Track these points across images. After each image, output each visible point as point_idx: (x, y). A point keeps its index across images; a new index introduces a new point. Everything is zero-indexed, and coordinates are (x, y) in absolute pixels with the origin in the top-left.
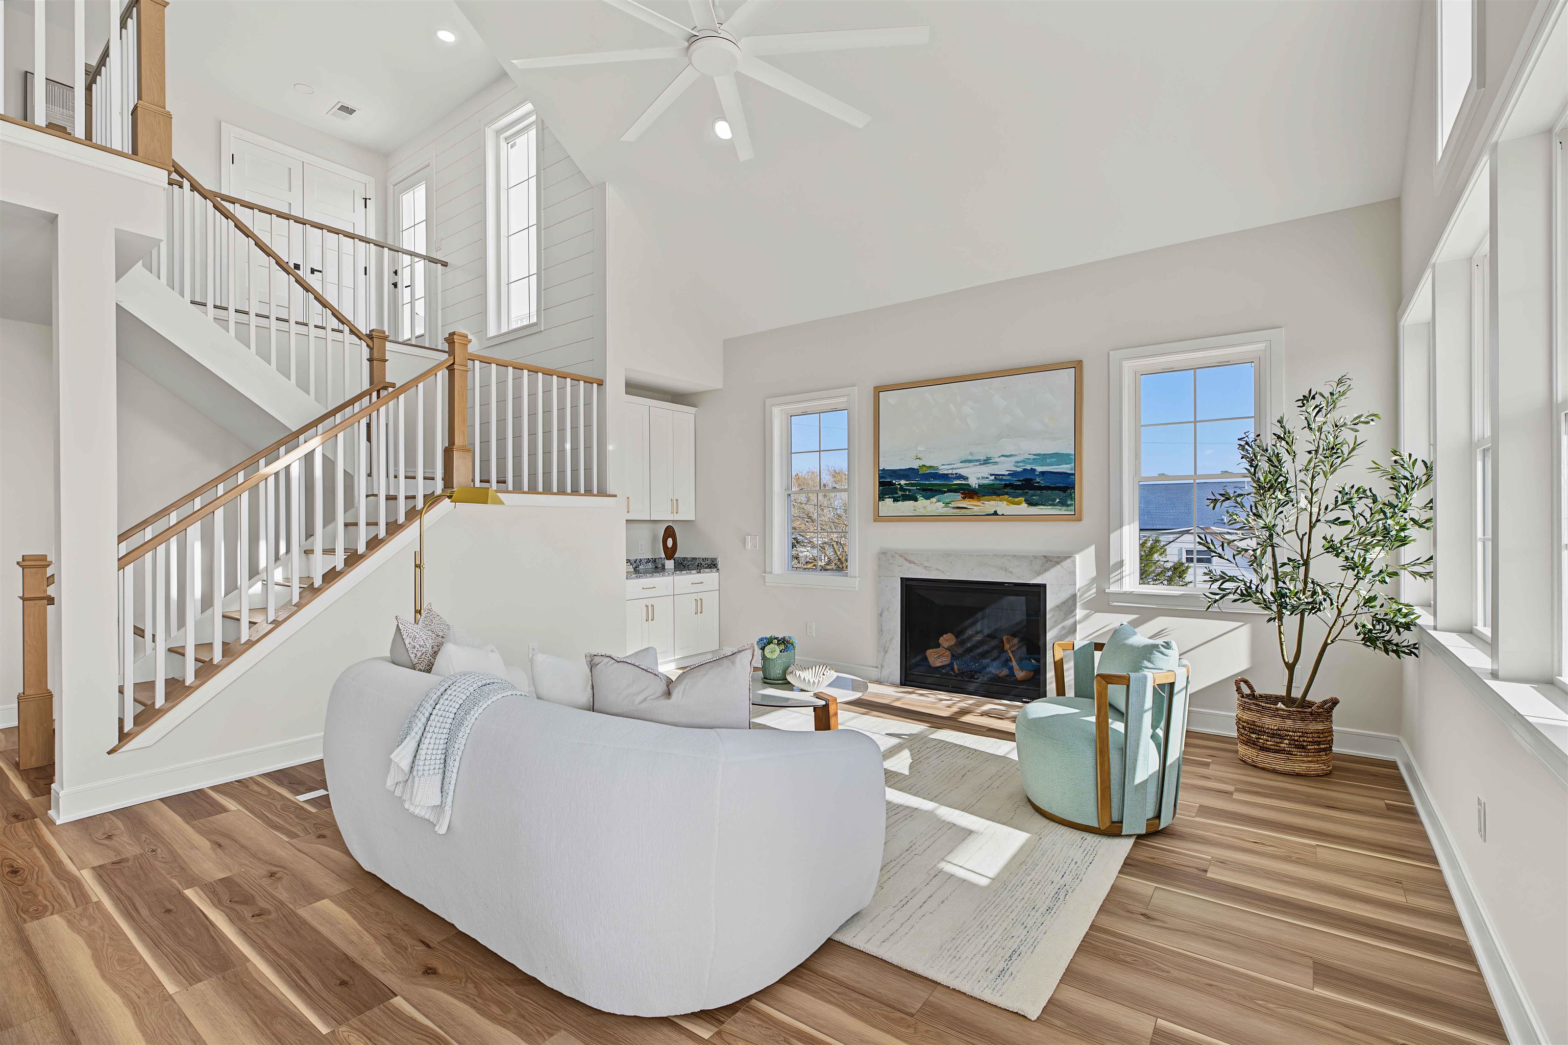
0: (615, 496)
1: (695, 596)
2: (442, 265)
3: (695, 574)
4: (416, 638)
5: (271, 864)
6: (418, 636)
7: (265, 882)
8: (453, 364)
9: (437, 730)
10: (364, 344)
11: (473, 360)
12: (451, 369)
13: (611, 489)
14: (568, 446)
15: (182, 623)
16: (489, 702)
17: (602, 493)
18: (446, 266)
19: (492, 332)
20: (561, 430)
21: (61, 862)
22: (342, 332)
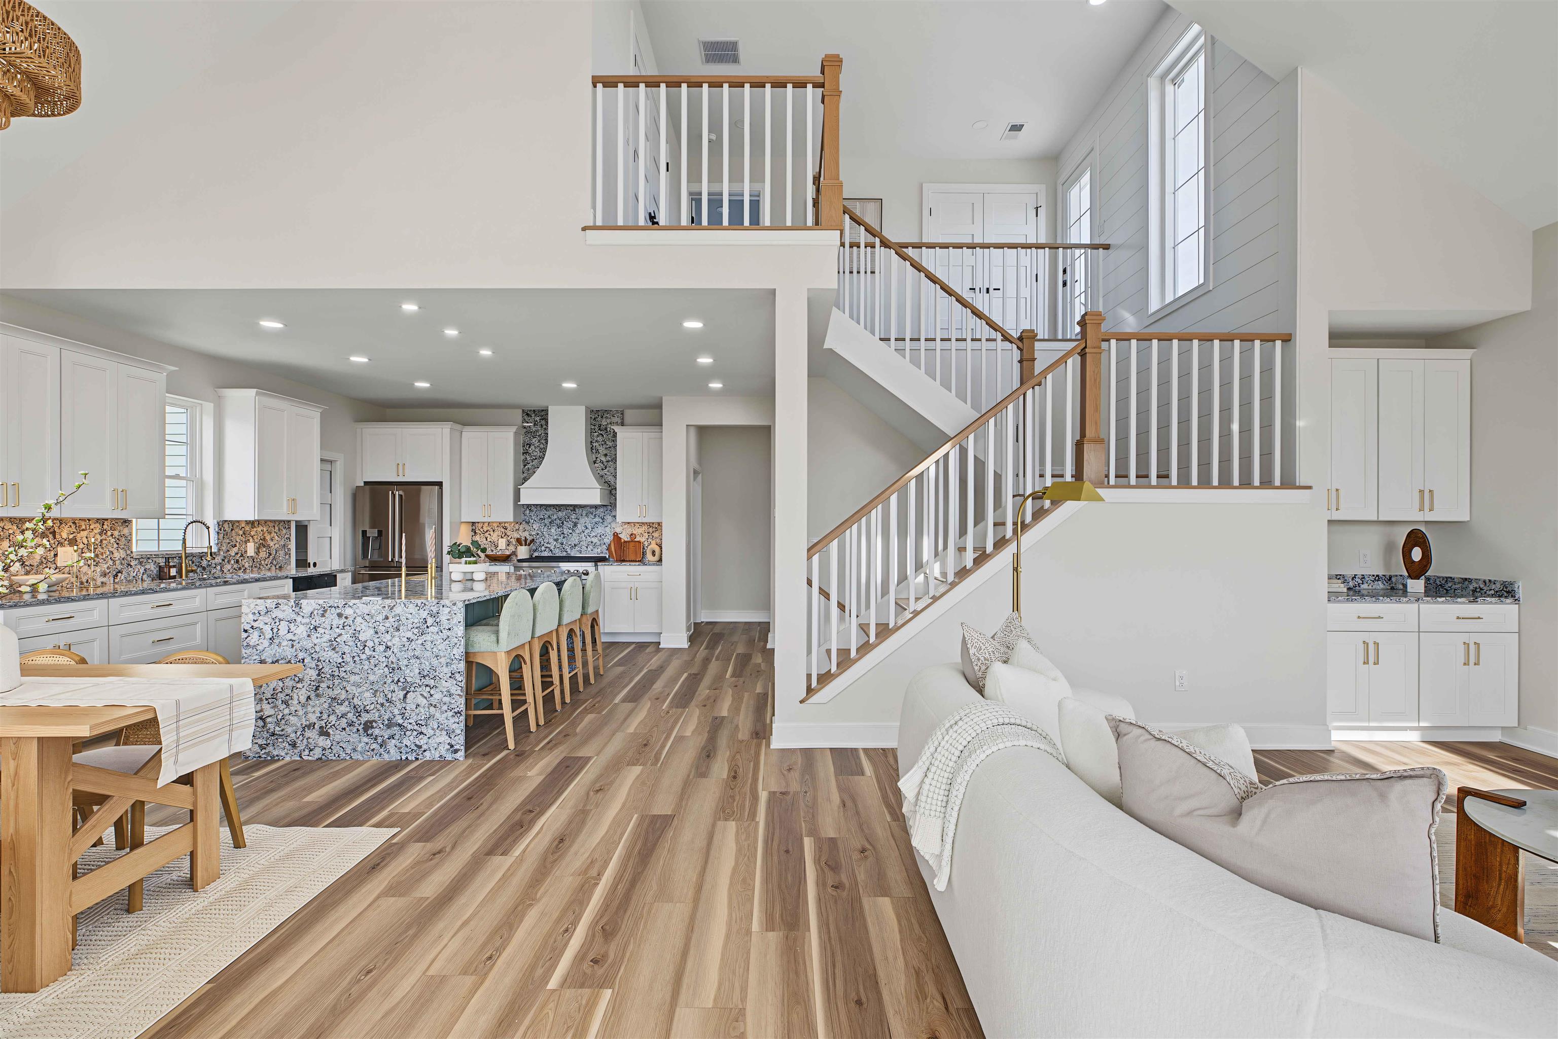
0: (1310, 488)
1: (1465, 638)
2: (1104, 249)
3: (1463, 603)
4: (980, 650)
5: (867, 840)
6: (983, 647)
7: (856, 856)
8: (1086, 347)
9: (941, 766)
10: (1015, 346)
11: (1108, 340)
12: (1083, 354)
13: (1301, 480)
14: (1235, 427)
15: (868, 607)
16: (995, 749)
17: (1289, 483)
18: (1108, 249)
19: (1154, 305)
20: (1226, 410)
21: (758, 779)
22: (995, 340)
